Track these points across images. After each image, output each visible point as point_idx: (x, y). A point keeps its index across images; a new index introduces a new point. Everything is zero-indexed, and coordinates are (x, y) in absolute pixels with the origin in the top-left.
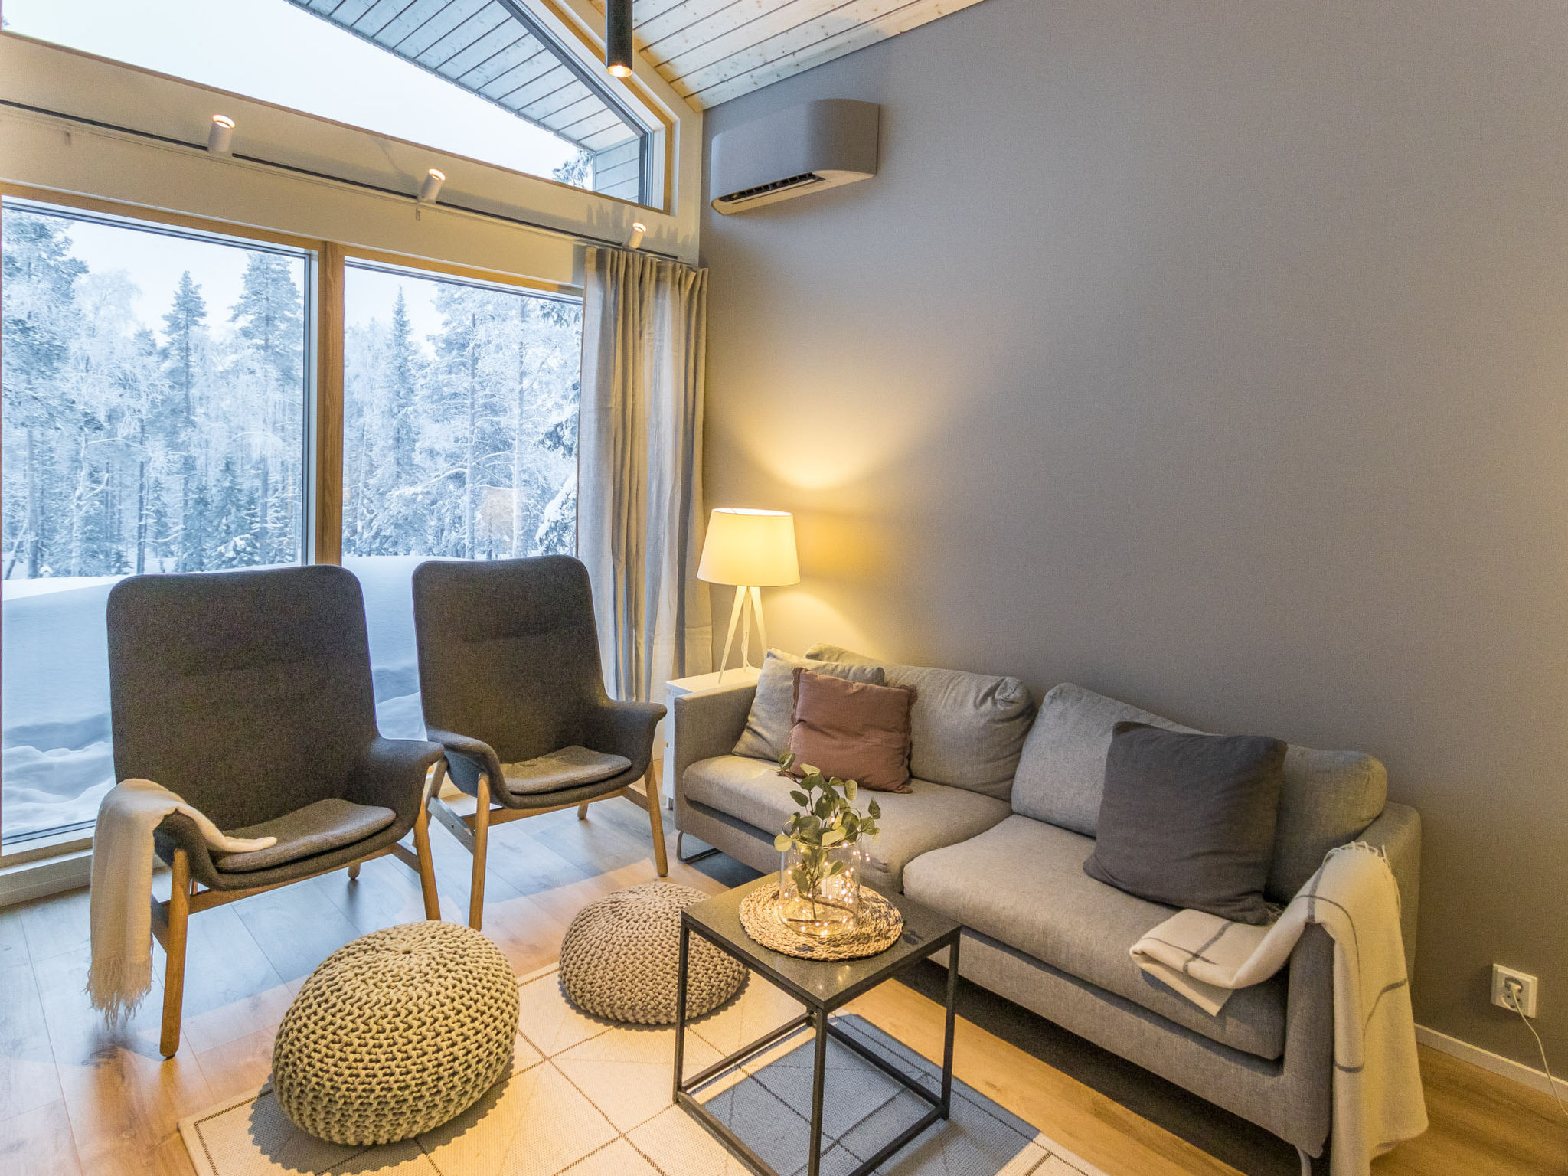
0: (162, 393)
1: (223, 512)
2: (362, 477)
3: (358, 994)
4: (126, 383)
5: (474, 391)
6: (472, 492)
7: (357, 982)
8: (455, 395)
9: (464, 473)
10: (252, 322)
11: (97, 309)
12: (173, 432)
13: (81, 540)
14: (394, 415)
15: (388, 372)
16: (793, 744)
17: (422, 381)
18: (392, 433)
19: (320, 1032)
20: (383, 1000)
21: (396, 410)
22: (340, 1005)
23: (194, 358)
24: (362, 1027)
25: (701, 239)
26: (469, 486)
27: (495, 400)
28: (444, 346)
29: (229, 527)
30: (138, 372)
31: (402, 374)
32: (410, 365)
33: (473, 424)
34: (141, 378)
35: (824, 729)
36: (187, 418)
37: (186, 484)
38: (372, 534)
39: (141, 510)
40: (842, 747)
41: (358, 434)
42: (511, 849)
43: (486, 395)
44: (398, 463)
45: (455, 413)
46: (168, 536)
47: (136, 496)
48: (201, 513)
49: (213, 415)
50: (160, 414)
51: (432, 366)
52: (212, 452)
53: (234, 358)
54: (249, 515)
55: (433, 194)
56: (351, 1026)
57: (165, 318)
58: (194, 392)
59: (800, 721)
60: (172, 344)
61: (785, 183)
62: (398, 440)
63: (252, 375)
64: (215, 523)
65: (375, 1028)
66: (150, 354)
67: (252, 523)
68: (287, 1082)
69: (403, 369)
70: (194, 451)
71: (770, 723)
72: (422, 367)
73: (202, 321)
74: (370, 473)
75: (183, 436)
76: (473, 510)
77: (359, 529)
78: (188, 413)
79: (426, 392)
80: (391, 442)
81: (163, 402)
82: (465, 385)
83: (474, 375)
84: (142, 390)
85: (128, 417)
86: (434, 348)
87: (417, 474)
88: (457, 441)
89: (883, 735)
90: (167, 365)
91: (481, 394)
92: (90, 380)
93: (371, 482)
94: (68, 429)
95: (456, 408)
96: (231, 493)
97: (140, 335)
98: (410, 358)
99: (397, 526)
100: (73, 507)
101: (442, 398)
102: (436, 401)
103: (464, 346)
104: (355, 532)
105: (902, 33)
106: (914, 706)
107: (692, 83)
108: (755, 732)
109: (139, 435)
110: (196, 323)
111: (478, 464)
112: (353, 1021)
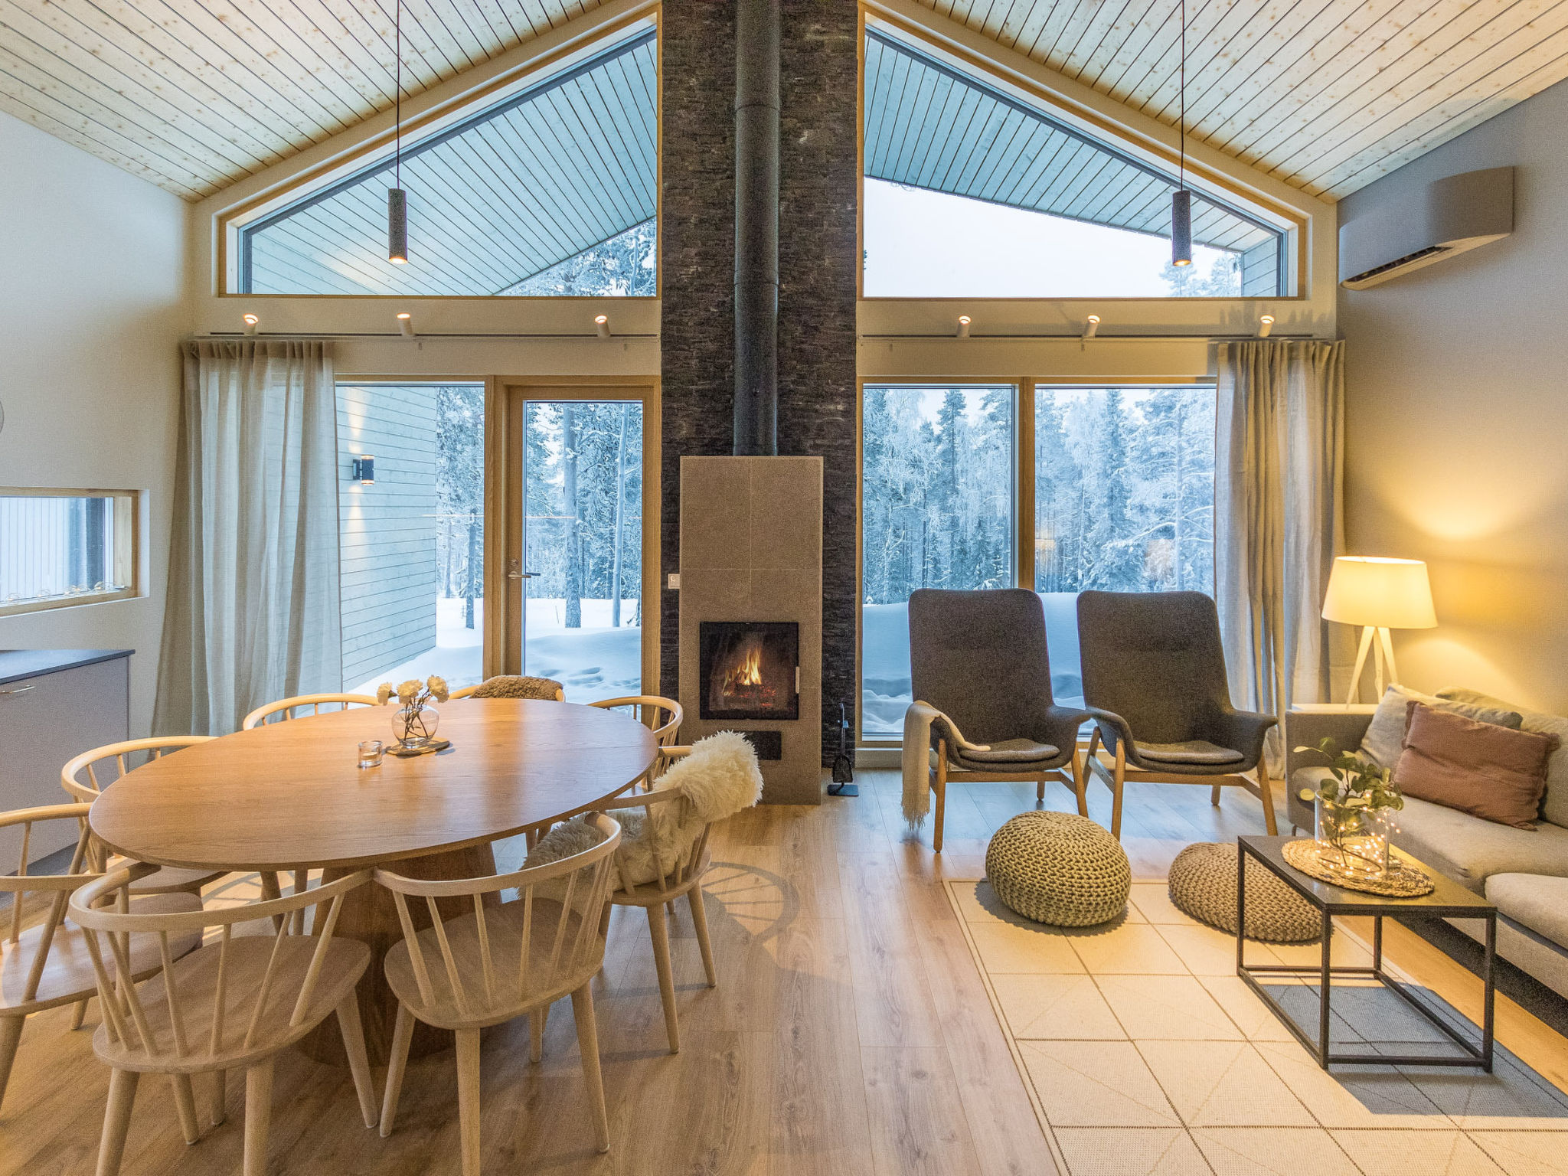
0: (937, 469)
1: (978, 561)
2: (1081, 532)
3: (1028, 834)
4: (915, 464)
5: (1181, 449)
6: (1181, 545)
7: (1029, 828)
8: (1163, 454)
9: (1172, 527)
10: (996, 408)
11: (899, 412)
12: (944, 498)
13: (889, 579)
14: (1107, 476)
15: (1103, 439)
16: (1399, 765)
17: (1133, 444)
18: (1106, 492)
19: (1008, 847)
20: (1042, 840)
21: (1109, 471)
22: (1019, 836)
23: (958, 440)
24: (1030, 850)
25: (1338, 316)
26: (1178, 538)
27: (1202, 456)
28: (1151, 410)
29: (981, 572)
30: (922, 454)
31: (1115, 439)
32: (1120, 431)
33: (1181, 480)
34: (924, 459)
35: (1434, 757)
36: (953, 487)
37: (953, 538)
38: (1090, 581)
39: (924, 557)
40: (1453, 775)
41: (1078, 494)
42: (1152, 810)
43: (1193, 452)
44: (1112, 519)
45: (1163, 471)
46: (941, 578)
47: (921, 547)
48: (962, 561)
49: (970, 483)
50: (936, 485)
51: (1141, 429)
52: (969, 514)
53: (984, 437)
54: (995, 563)
55: (1092, 332)
56: (1023, 848)
57: (939, 412)
58: (958, 467)
59: (1410, 746)
60: (943, 431)
61: (1414, 256)
62: (1111, 498)
63: (996, 451)
64: (972, 569)
65: (1036, 853)
66: (929, 441)
67: (997, 569)
68: (992, 869)
69: (1115, 434)
70: (958, 513)
71: (1381, 746)
72: (1131, 431)
73: (962, 412)
74: (1088, 528)
75: (950, 501)
76: (1182, 562)
77: (1080, 577)
78: (954, 483)
79: (1135, 454)
80: (1105, 500)
81: (938, 475)
82: (1173, 444)
83: (1180, 435)
84: (925, 468)
85: (916, 489)
86: (1142, 413)
87: (1130, 529)
88: (1165, 497)
89: (1505, 773)
90: (940, 448)
91: (1190, 450)
92: (894, 463)
93: (1089, 535)
94: (883, 501)
95: (1164, 466)
96: (982, 545)
97: (924, 427)
98: (1121, 424)
99: (1112, 575)
100: (884, 555)
101: (1151, 458)
102: (1146, 461)
103: (1170, 408)
104: (1076, 579)
105: (1534, 95)
106: (1555, 754)
107: (1321, 184)
108: (1367, 753)
109: (923, 502)
110: (958, 414)
111: (1186, 517)
112: (1025, 846)
